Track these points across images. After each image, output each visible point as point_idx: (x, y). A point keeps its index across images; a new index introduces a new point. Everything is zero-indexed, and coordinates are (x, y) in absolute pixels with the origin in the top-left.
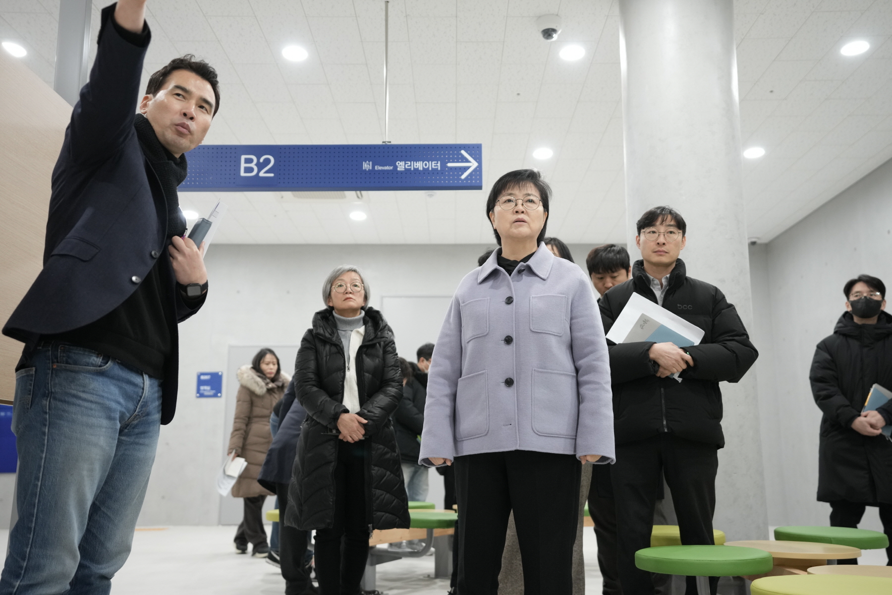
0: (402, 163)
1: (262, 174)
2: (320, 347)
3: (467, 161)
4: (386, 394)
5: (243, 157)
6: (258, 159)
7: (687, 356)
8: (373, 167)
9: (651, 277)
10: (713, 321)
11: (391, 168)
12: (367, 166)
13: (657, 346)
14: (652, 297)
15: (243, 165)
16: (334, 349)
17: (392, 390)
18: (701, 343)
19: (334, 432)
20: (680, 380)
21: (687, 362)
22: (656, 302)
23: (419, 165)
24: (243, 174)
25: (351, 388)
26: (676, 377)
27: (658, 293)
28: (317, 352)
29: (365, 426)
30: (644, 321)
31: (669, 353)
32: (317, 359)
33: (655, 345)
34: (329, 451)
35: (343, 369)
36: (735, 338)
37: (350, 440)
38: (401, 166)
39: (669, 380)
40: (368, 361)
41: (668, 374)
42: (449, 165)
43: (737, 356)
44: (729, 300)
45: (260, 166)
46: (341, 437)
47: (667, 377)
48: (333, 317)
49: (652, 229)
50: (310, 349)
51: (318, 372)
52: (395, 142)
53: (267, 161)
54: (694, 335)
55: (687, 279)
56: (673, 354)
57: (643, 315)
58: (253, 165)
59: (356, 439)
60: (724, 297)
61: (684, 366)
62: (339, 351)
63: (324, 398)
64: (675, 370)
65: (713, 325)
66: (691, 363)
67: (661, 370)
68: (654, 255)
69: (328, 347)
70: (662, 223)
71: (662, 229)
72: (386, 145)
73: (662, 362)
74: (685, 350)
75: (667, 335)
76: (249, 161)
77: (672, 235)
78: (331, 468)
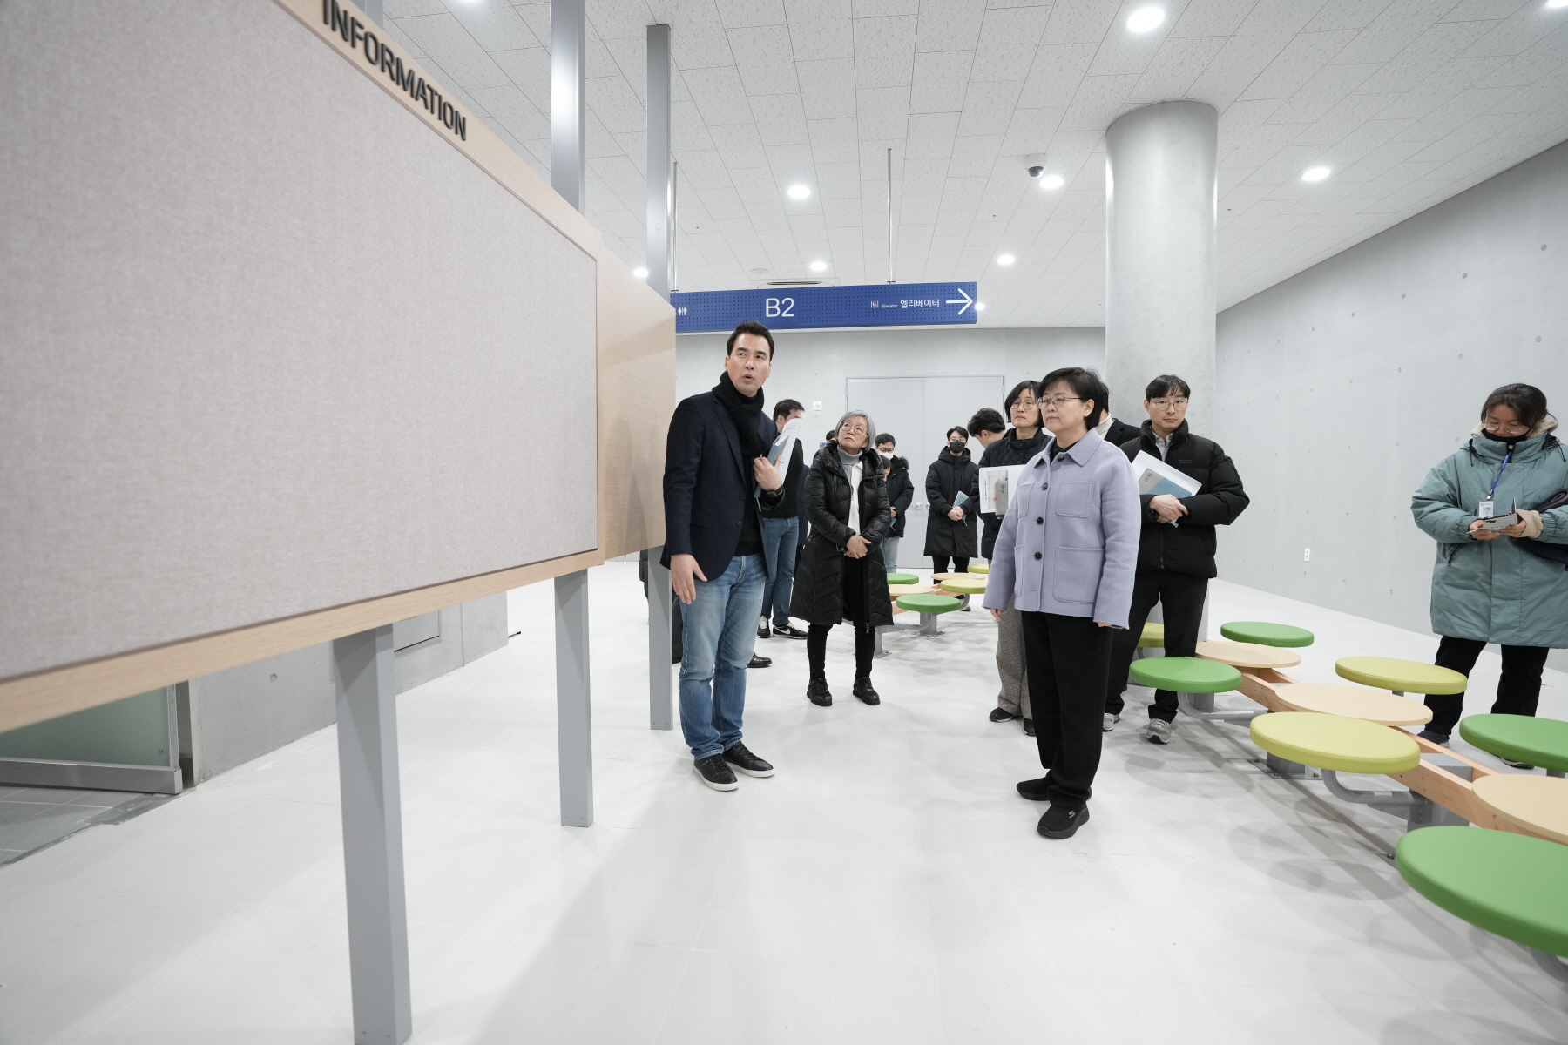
0: (905, 302)
1: (784, 315)
2: (829, 477)
3: (965, 299)
4: (880, 519)
5: (768, 300)
6: (781, 302)
7: (1183, 508)
8: (880, 305)
9: (1157, 436)
10: (1210, 473)
11: (895, 306)
12: (874, 305)
13: (1157, 499)
14: (1157, 454)
15: (768, 307)
16: (840, 481)
17: (884, 517)
18: (1198, 493)
19: (843, 549)
20: (1176, 525)
21: (1183, 512)
22: (1160, 459)
23: (920, 303)
24: (768, 315)
25: (854, 514)
26: (1173, 522)
27: (1163, 450)
28: (826, 481)
29: (867, 545)
30: (1149, 475)
31: (1167, 504)
32: (826, 488)
33: (1156, 497)
34: (837, 565)
35: (849, 498)
36: (1229, 488)
37: (857, 557)
38: (905, 304)
39: (1168, 525)
40: (869, 492)
41: (1166, 520)
42: (948, 302)
43: (1228, 505)
44: (1227, 453)
45: (783, 308)
46: (847, 554)
47: (1166, 523)
48: (837, 451)
49: (1162, 400)
50: (821, 478)
51: (827, 497)
52: (899, 282)
53: (788, 303)
54: (1192, 487)
55: (1189, 436)
56: (1171, 506)
57: (1148, 469)
58: (776, 307)
59: (861, 556)
60: (1222, 451)
61: (1181, 515)
62: (845, 482)
63: (833, 520)
64: (1172, 518)
65: (1210, 476)
66: (1186, 512)
67: (1160, 517)
68: (1163, 422)
69: (835, 478)
70: (1171, 395)
71: (1172, 400)
72: (891, 285)
73: (1161, 511)
74: (1182, 501)
75: (1167, 487)
76: (773, 303)
77: (1180, 404)
78: (839, 578)
